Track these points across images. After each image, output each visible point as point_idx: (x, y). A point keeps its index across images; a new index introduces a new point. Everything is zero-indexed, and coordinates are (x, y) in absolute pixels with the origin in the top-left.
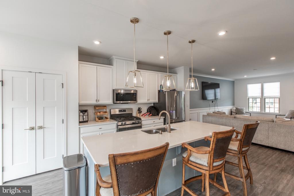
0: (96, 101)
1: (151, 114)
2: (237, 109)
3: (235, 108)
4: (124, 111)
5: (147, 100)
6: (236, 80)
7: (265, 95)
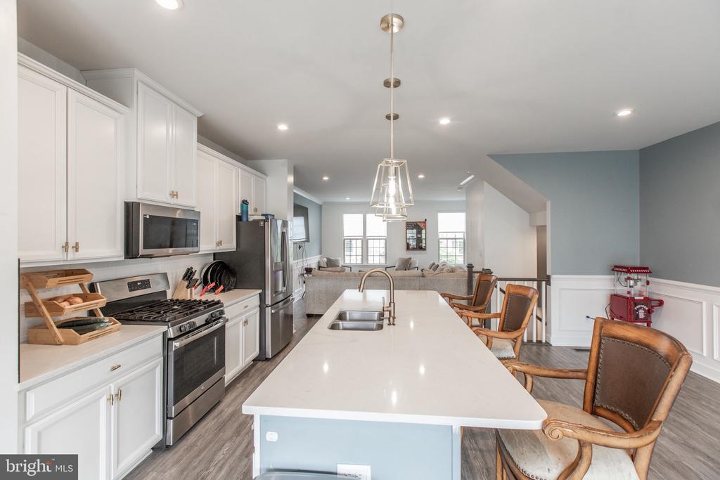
0: (66, 248)
1: (222, 287)
2: (329, 260)
3: (325, 259)
4: (146, 284)
5: (215, 245)
6: (325, 203)
7: (368, 234)
